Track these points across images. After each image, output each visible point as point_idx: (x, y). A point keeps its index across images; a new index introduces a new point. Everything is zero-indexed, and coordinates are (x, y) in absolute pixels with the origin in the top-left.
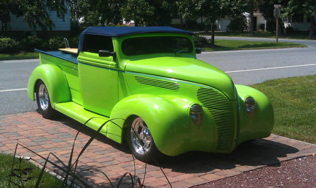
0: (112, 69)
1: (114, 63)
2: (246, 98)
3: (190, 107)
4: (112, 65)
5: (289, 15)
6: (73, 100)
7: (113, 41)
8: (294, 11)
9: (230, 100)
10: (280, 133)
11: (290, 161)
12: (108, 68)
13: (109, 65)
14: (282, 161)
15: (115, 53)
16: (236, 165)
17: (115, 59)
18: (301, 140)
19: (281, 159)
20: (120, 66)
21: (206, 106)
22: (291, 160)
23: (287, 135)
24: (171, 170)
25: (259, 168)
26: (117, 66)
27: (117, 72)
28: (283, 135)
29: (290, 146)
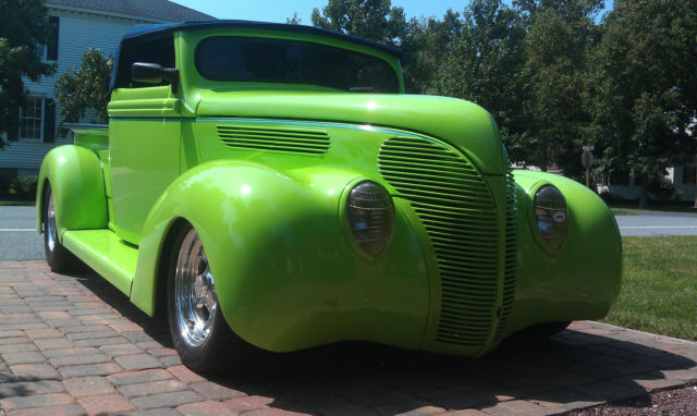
0: (169, 119)
1: (174, 100)
2: (536, 188)
3: (348, 188)
4: (169, 106)
5: (606, 170)
6: (111, 225)
7: (176, 41)
8: (614, 165)
9: (484, 174)
10: (627, 321)
11: (679, 391)
12: (160, 118)
13: (161, 106)
14: (654, 391)
15: (177, 72)
16: (500, 398)
17: (176, 91)
18: (688, 338)
19: (649, 385)
20: (186, 105)
21: (404, 194)
22: (681, 387)
23: (646, 325)
24: (271, 400)
25: (580, 410)
26: (179, 106)
27: (178, 124)
28: (637, 326)
29: (665, 352)
